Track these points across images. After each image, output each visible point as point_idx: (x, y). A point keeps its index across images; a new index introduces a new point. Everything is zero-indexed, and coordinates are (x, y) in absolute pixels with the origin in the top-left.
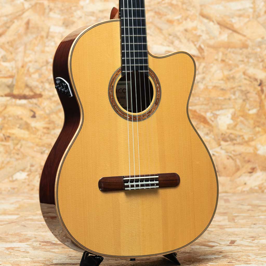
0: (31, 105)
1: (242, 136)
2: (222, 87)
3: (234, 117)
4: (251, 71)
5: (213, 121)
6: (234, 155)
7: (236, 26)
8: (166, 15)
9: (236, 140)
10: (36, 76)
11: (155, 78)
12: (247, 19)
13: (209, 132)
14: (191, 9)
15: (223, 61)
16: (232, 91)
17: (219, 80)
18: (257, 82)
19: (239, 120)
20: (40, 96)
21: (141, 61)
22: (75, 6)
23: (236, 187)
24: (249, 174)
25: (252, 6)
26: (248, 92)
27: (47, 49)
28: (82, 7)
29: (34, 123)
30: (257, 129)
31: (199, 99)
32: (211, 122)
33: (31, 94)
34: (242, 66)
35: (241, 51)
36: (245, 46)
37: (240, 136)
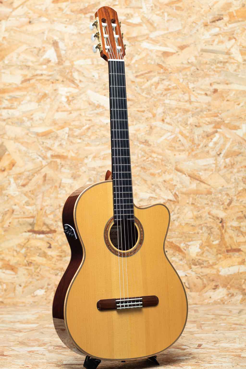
0: (48, 239)
1: (208, 261)
2: (192, 224)
3: (201, 247)
4: (215, 212)
5: (185, 250)
6: (202, 276)
7: (203, 178)
8: (149, 170)
9: (203, 264)
10: (51, 216)
11: (139, 224)
12: (211, 173)
13: (182, 258)
14: (168, 165)
15: (193, 204)
16: (200, 226)
17: (190, 219)
18: (219, 220)
19: (205, 249)
20: (55, 231)
21: (129, 212)
22: (81, 163)
23: (204, 300)
24: (213, 290)
25: (214, 162)
26: (212, 228)
27: (59, 196)
28: (86, 164)
29: (50, 252)
30: (219, 256)
31: (175, 233)
32: (184, 251)
33: (48, 230)
34: (207, 208)
35: (206, 197)
36: (209, 193)
37: (206, 261)
